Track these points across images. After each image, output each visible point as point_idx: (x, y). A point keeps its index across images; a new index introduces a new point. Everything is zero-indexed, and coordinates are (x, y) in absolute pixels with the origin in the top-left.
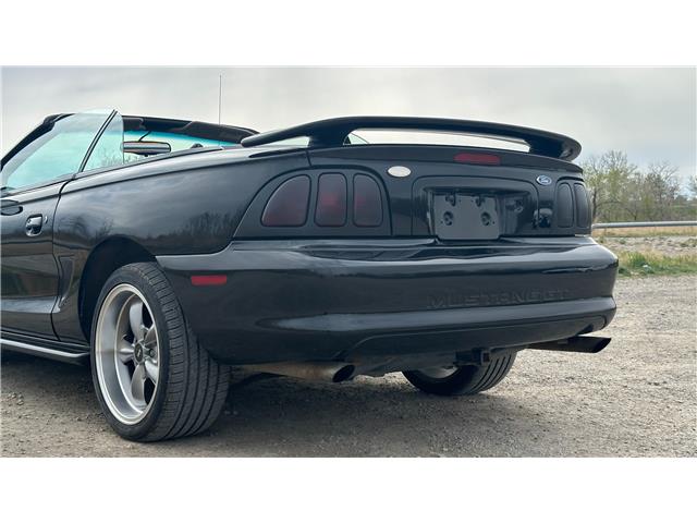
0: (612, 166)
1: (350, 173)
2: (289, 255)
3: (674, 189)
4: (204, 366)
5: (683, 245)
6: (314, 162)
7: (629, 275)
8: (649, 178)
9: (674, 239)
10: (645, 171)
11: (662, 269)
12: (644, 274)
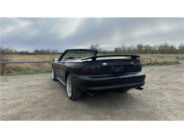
0: (165, 45)
1: (96, 65)
2: (87, 78)
3: (175, 48)
4: (78, 91)
5: (174, 58)
6: (90, 63)
7: (163, 65)
8: (171, 46)
9: (173, 57)
10: (171, 45)
11: (168, 64)
12: (165, 65)
